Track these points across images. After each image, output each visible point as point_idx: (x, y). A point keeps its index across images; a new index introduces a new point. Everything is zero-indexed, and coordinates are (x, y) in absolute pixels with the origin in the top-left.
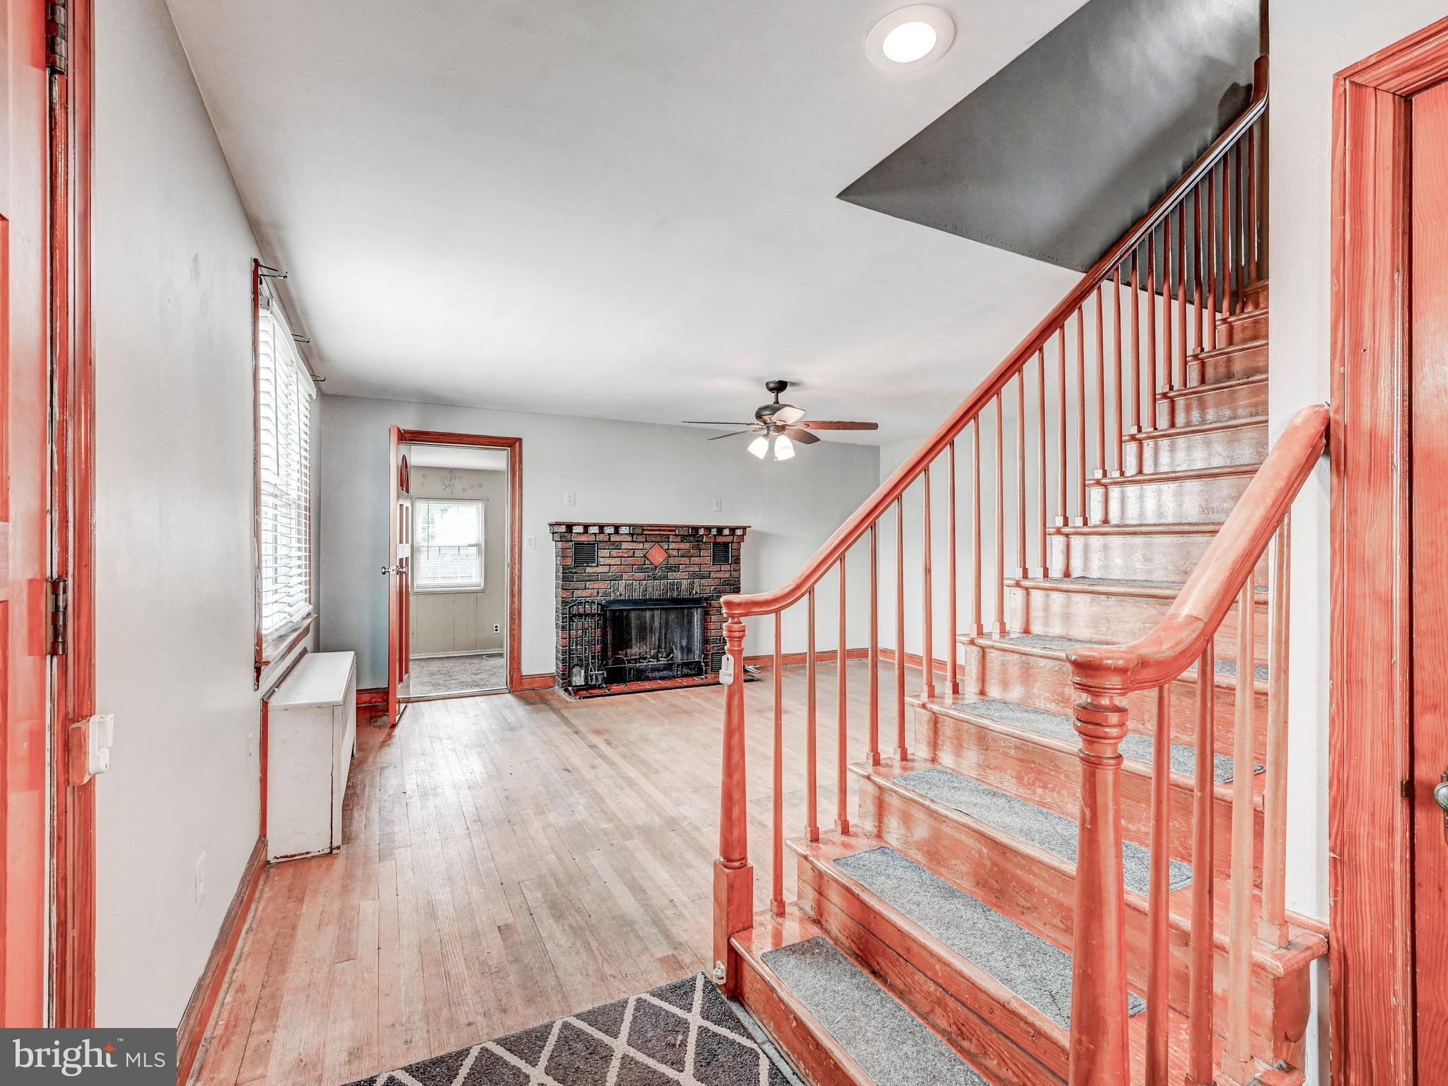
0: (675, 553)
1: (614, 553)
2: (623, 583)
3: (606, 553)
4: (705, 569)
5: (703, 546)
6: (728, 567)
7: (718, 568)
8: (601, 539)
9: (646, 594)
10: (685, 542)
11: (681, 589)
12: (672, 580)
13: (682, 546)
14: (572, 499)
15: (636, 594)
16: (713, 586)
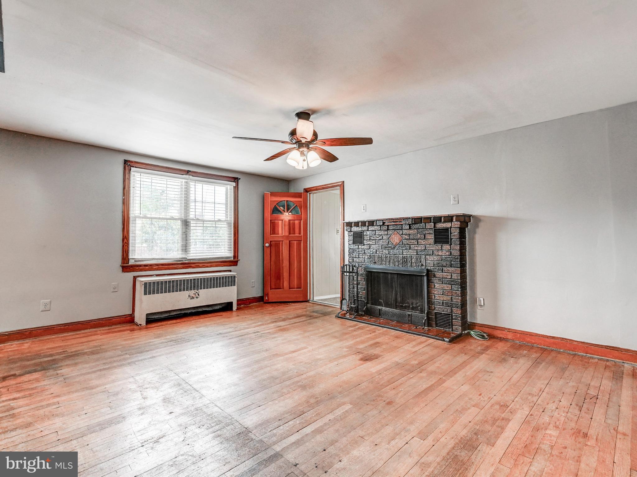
0: (407, 237)
1: (372, 237)
2: (376, 256)
3: (368, 237)
4: (428, 247)
5: (426, 232)
6: (448, 246)
8: (364, 230)
9: (390, 263)
10: (413, 229)
11: (412, 262)
12: (405, 255)
13: (411, 232)
14: (365, 208)
15: (384, 262)
16: (436, 261)
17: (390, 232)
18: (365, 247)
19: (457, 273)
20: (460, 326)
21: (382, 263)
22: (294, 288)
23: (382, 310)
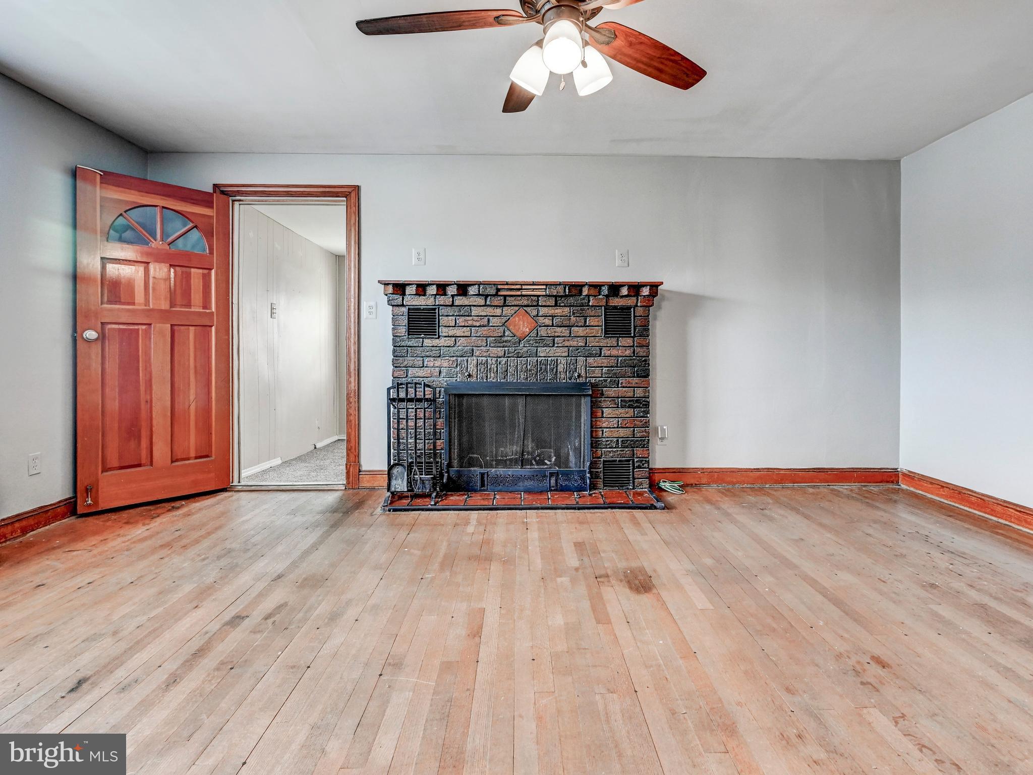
0: (548, 321)
1: (461, 321)
2: (473, 361)
3: (451, 321)
4: (592, 342)
5: (590, 312)
6: (629, 341)
7: (613, 342)
8: (442, 303)
9: (507, 375)
10: (562, 306)
11: (557, 370)
12: (543, 358)
13: (558, 311)
14: (422, 256)
15: (492, 375)
16: (605, 367)
17: (508, 311)
18: (442, 342)
19: (644, 387)
20: (646, 478)
21: (487, 377)
22: (188, 459)
23: (488, 476)
